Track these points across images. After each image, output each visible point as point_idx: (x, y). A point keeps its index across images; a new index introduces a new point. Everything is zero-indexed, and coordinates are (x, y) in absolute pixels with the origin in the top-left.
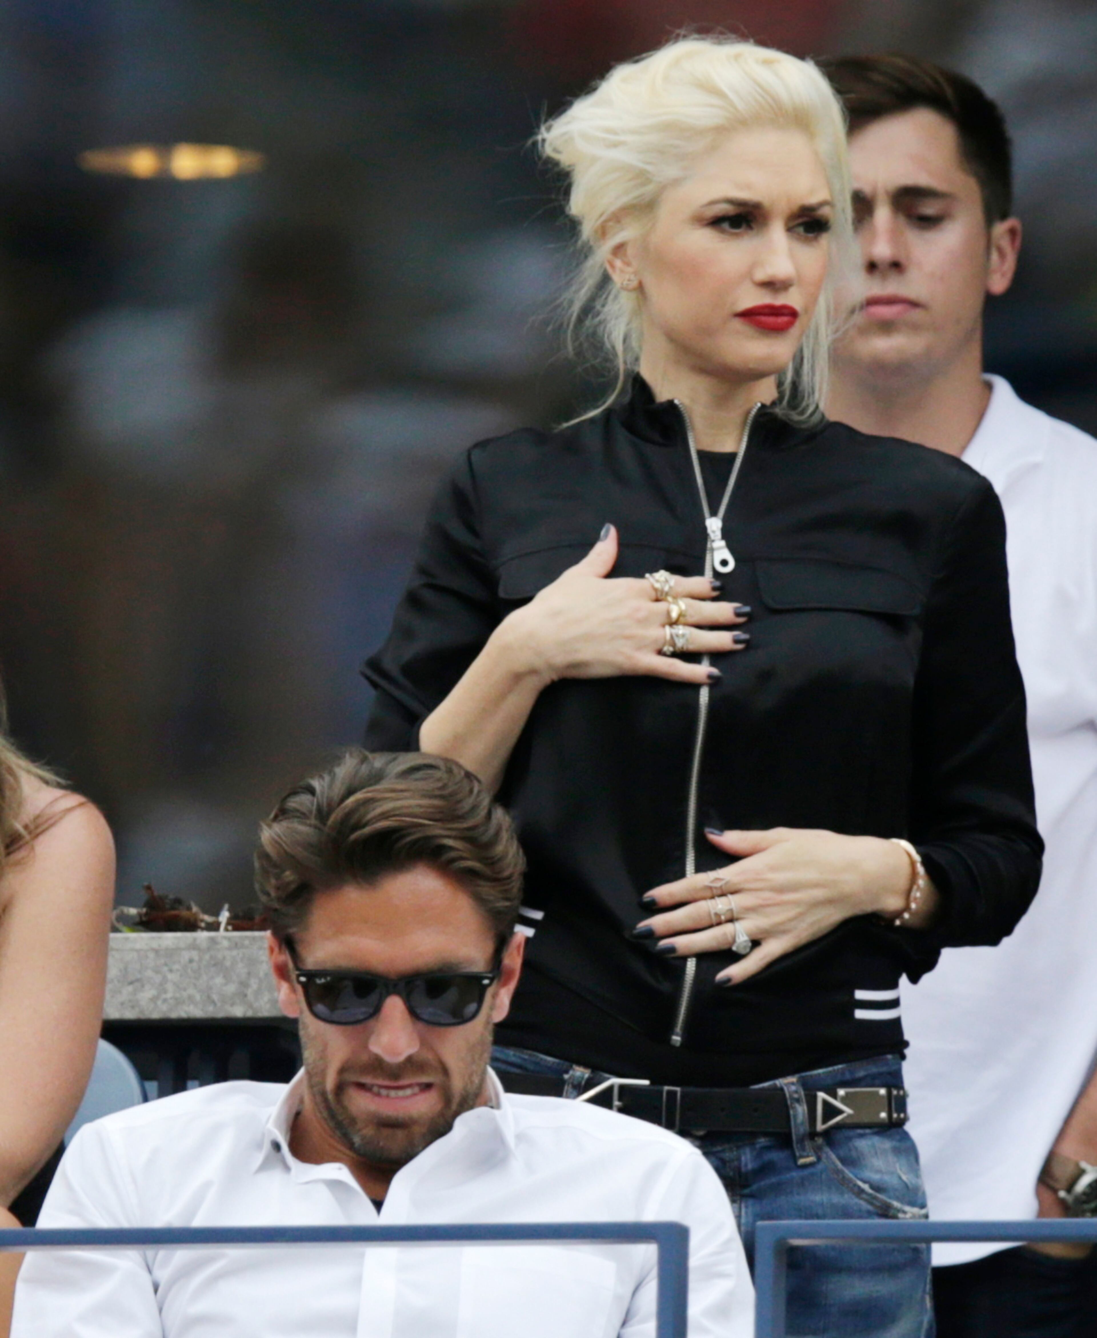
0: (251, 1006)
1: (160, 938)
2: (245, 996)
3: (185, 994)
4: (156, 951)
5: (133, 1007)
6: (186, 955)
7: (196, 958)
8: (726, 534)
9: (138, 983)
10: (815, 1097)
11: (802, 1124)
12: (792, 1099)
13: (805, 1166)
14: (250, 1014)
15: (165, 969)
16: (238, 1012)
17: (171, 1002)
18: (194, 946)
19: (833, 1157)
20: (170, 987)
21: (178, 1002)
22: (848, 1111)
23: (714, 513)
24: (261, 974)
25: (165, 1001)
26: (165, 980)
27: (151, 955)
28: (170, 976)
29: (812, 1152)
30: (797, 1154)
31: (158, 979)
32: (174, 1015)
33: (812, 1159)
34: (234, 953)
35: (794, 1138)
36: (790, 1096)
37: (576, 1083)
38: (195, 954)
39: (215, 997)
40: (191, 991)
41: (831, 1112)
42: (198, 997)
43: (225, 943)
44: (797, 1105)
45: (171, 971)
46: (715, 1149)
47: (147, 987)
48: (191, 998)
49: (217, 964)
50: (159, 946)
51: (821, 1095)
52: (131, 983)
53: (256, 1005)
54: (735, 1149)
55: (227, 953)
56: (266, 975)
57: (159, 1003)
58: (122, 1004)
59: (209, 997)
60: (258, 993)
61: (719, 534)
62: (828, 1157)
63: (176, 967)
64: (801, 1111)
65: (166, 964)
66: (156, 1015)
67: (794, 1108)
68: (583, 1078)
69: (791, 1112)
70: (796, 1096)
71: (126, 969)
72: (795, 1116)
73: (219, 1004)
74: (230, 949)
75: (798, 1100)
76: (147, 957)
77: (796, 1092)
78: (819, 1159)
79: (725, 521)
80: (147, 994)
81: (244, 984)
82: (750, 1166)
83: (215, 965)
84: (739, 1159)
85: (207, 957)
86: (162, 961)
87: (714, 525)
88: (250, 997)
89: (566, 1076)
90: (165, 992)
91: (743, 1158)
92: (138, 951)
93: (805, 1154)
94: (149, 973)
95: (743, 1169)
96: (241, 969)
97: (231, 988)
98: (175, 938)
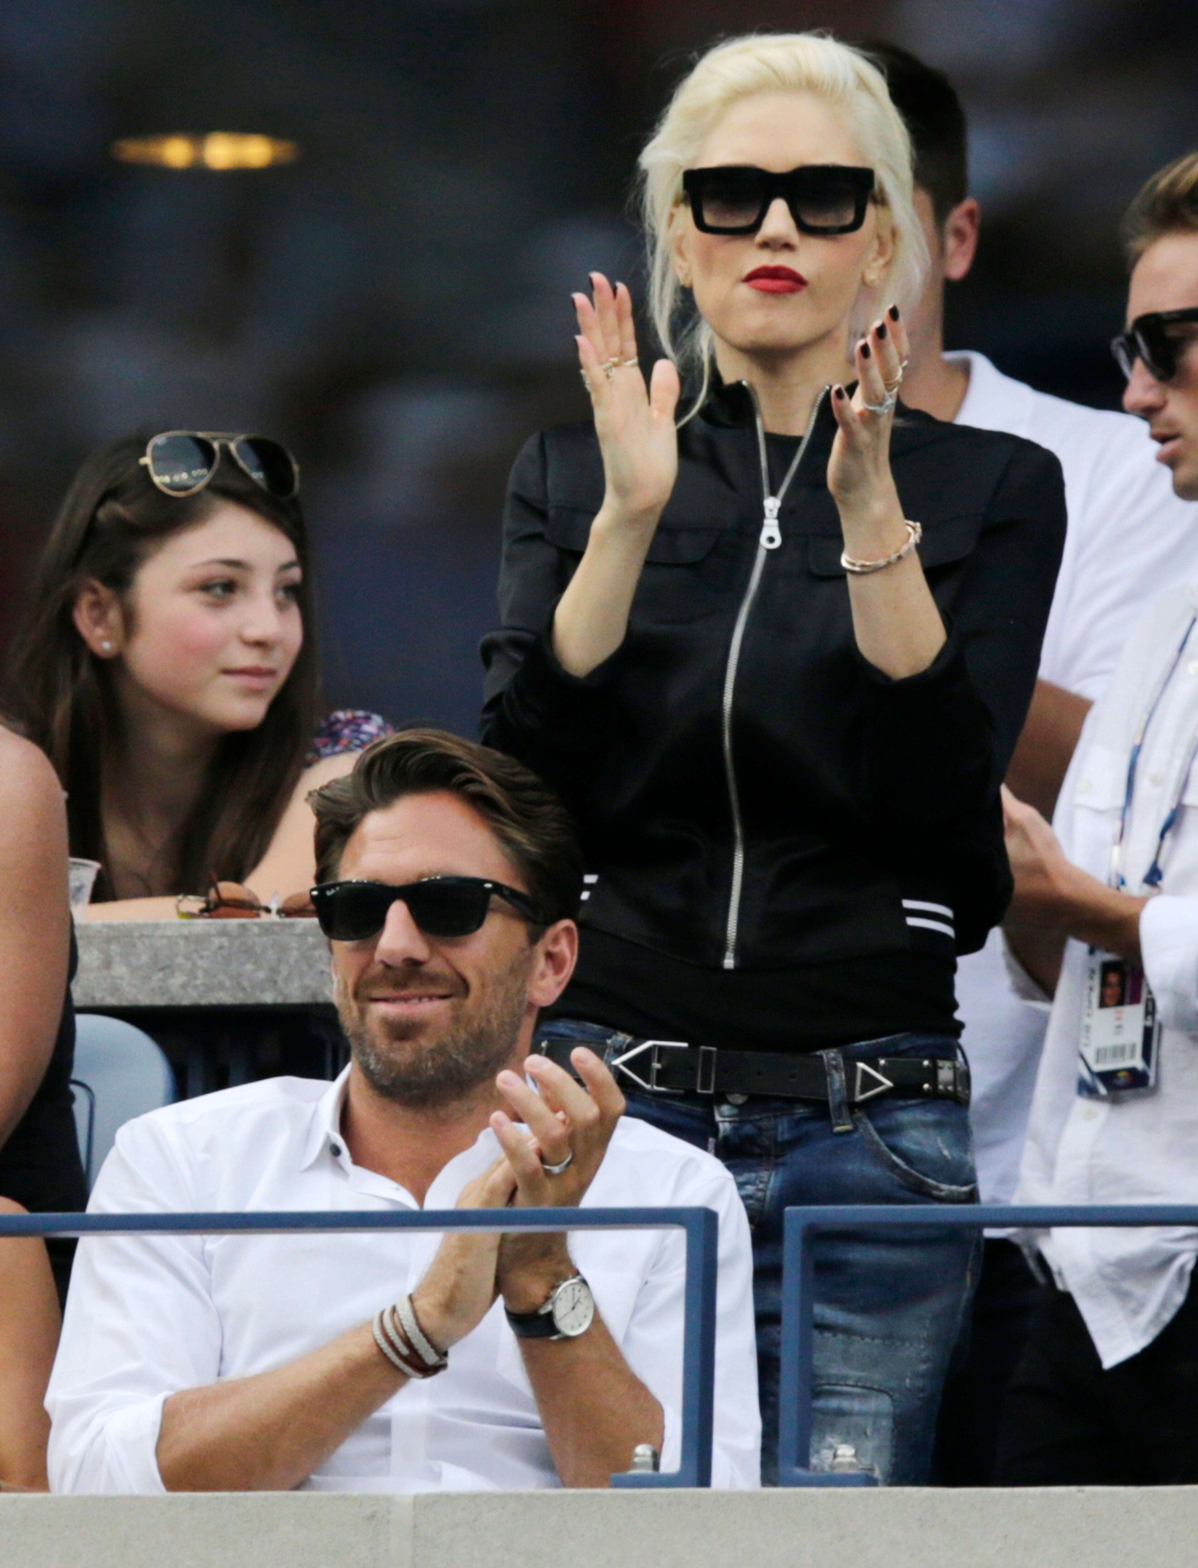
0: (281, 993)
1: (190, 925)
2: (275, 982)
3: (216, 981)
4: (186, 938)
5: (163, 993)
6: (217, 941)
7: (226, 944)
8: (783, 516)
9: (168, 969)
10: (855, 1067)
11: (839, 1090)
12: (830, 1065)
13: (840, 1134)
14: (280, 1000)
15: (195, 956)
16: (268, 998)
17: (202, 988)
18: (223, 933)
19: (870, 1127)
20: (200, 974)
21: (209, 988)
22: (888, 1083)
23: (774, 493)
24: (292, 961)
25: (196, 987)
26: (195, 966)
27: (182, 943)
28: (200, 963)
29: (849, 1121)
30: (834, 1122)
31: (188, 965)
32: (204, 1002)
33: (848, 1127)
34: (265, 939)
35: (831, 1104)
36: (828, 1062)
37: (617, 1046)
38: (225, 941)
39: (245, 983)
40: (222, 977)
41: (869, 1082)
42: (228, 983)
43: (256, 930)
44: (834, 1072)
45: (201, 957)
46: (752, 1118)
47: (177, 974)
48: (221, 986)
49: (248, 952)
50: (190, 932)
51: (861, 1065)
52: (162, 969)
53: (286, 991)
54: (772, 1119)
55: (257, 939)
56: (297, 962)
57: (189, 989)
58: (153, 990)
59: (239, 984)
60: (287, 980)
61: (775, 513)
62: (866, 1129)
63: (206, 953)
64: (838, 1079)
65: (196, 951)
66: (186, 1002)
67: (831, 1075)
68: (624, 1043)
69: (828, 1079)
70: (834, 1063)
71: (156, 955)
72: (832, 1083)
73: (249, 990)
74: (260, 935)
75: (836, 1068)
76: (177, 944)
77: (834, 1059)
78: (856, 1129)
79: (784, 501)
80: (177, 981)
81: (274, 971)
82: (786, 1136)
83: (245, 952)
84: (775, 1128)
85: (237, 943)
86: (193, 947)
87: (772, 505)
88: (281, 983)
89: (609, 1042)
90: (195, 978)
91: (780, 1128)
92: (169, 938)
93: (841, 1122)
94: (180, 960)
95: (780, 1139)
96: (272, 955)
97: (261, 975)
98: (207, 924)
